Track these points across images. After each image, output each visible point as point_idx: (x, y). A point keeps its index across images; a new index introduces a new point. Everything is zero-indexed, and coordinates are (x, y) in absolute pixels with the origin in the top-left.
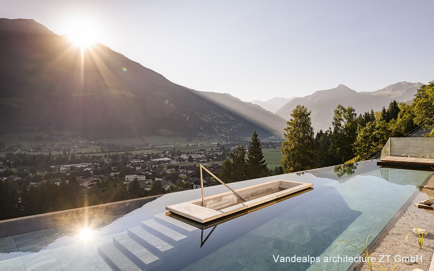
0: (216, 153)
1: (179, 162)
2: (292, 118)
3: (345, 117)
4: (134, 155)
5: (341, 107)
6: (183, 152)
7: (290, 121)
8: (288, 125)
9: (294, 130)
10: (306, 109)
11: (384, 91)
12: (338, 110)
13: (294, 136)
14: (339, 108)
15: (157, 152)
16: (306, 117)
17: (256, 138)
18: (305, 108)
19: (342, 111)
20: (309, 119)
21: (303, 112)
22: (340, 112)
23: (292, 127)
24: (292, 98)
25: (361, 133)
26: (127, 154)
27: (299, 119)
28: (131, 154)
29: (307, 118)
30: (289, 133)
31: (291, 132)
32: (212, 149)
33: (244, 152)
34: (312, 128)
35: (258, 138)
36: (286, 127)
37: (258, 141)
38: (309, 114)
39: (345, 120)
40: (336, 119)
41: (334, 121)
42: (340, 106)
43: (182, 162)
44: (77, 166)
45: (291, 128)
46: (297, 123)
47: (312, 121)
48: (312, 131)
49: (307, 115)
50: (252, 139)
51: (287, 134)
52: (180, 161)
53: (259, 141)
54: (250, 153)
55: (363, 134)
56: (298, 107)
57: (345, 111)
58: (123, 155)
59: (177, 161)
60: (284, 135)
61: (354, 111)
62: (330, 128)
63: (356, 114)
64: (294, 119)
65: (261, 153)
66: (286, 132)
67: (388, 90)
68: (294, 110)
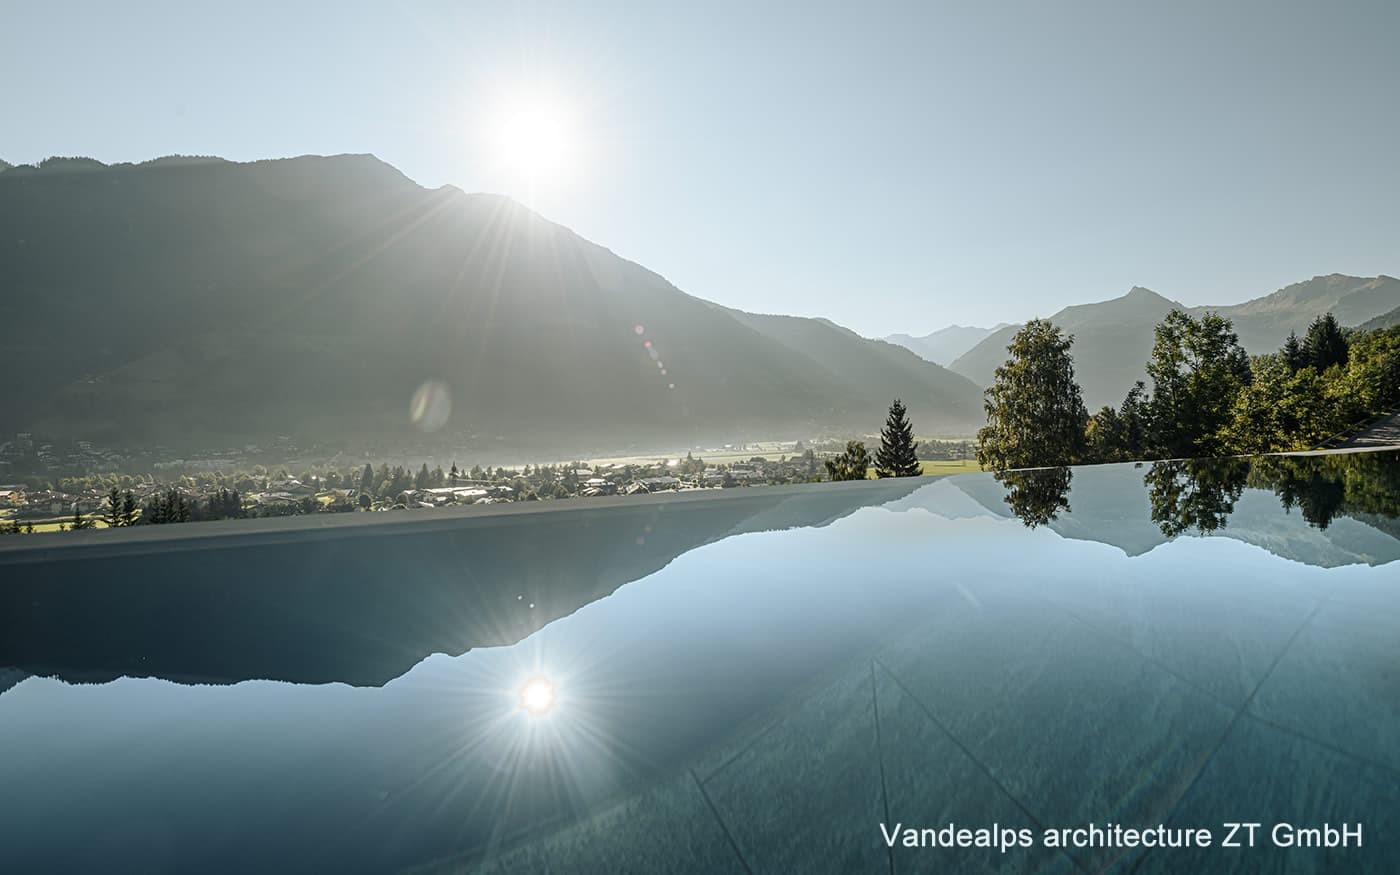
0: (792, 466)
1: (698, 488)
2: (1012, 357)
3: (1193, 347)
4: (593, 468)
5: (1180, 318)
6: (710, 463)
7: (1007, 368)
8: (1000, 378)
9: (1017, 394)
10: (1057, 331)
11: (1269, 303)
12: (1169, 326)
13: (1019, 411)
14: (1171, 322)
15: (646, 463)
16: (1056, 356)
17: (901, 419)
18: (1053, 327)
19: (1184, 329)
20: (1066, 361)
21: (1047, 338)
22: (1177, 333)
23: (1013, 385)
24: (996, 328)
25: (1242, 401)
26: (576, 467)
27: (1033, 359)
28: (585, 467)
29: (1060, 357)
30: (1002, 401)
31: (1007, 397)
32: (784, 458)
33: (866, 461)
34: (1074, 388)
35: (904, 419)
36: (993, 385)
37: (906, 428)
38: (1066, 346)
39: (1192, 358)
40: (1163, 356)
41: (1155, 362)
42: (1175, 314)
43: (707, 488)
44: (462, 493)
45: (1008, 388)
46: (1028, 372)
47: (1074, 366)
48: (1073, 395)
49: (1060, 349)
50: (889, 424)
51: (995, 405)
52: (702, 486)
53: (910, 428)
54: (881, 462)
55: (1250, 405)
56: (1031, 324)
57: (1194, 329)
58: (566, 468)
59: (695, 486)
60: (987, 407)
61: (1228, 327)
62: (1141, 384)
63: (1234, 336)
64: (1017, 361)
65: (912, 462)
66: (991, 399)
67: (1284, 299)
68: (1020, 334)
